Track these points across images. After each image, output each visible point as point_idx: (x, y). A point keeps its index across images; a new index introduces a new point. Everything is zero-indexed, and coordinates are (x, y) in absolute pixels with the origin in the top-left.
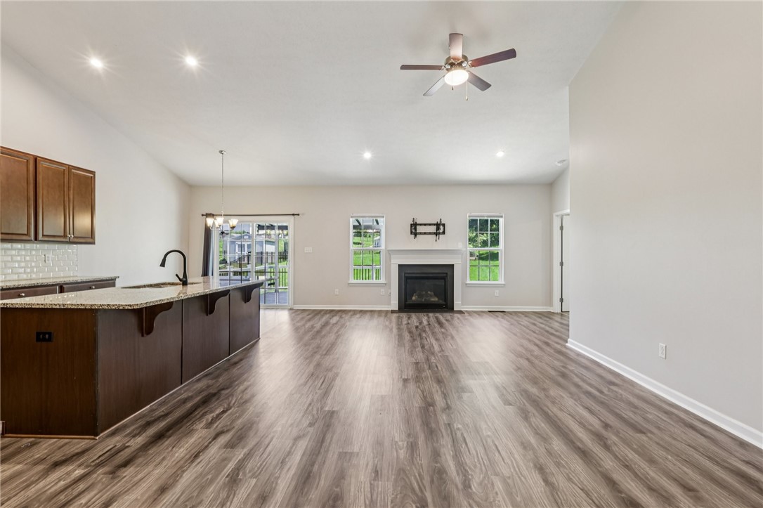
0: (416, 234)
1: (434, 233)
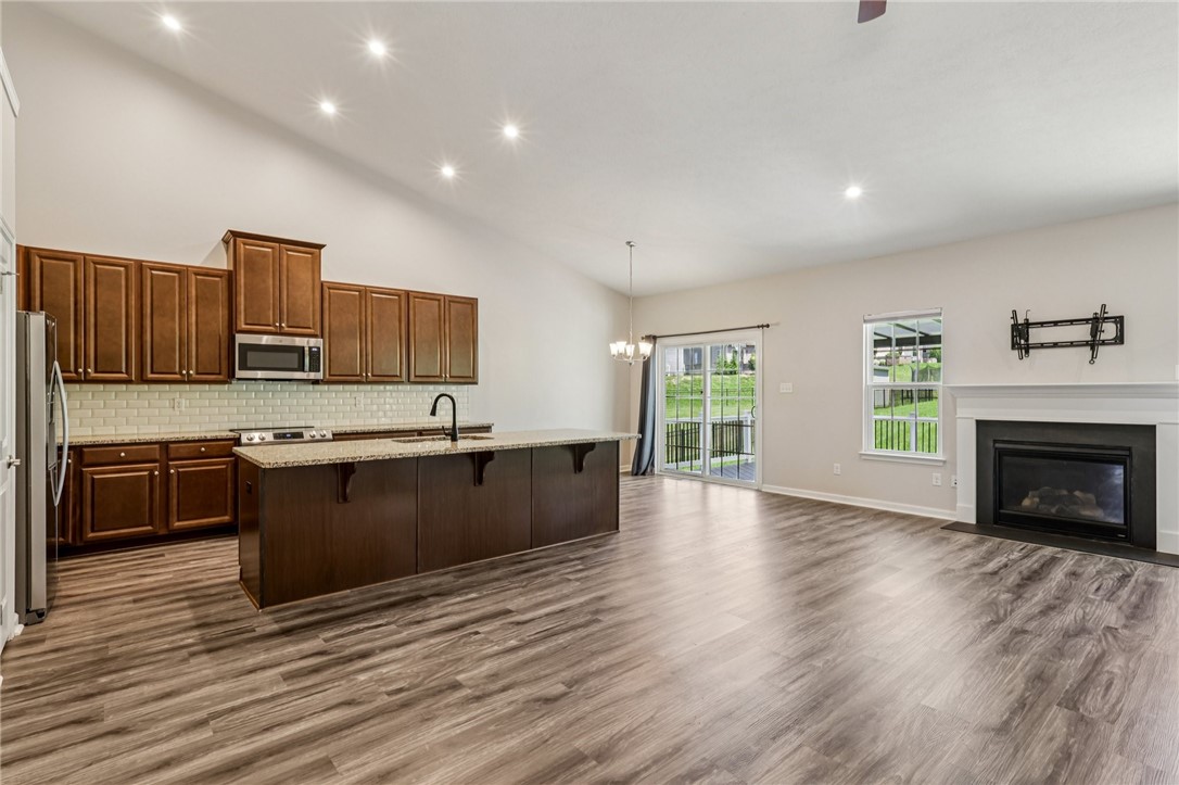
0: (1027, 348)
1: (1086, 344)
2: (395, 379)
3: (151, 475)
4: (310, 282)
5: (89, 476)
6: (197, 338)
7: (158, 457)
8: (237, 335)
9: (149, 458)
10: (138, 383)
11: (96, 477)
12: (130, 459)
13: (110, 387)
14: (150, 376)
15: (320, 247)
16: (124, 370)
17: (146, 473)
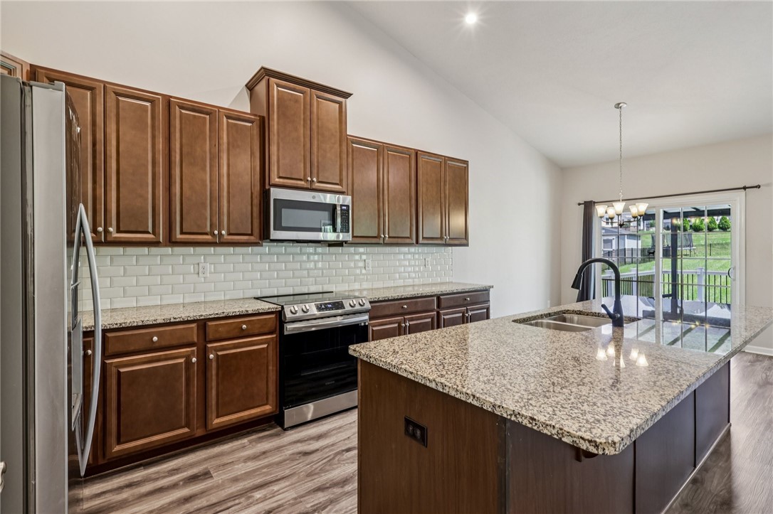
2: (408, 241)
3: (188, 362)
4: (338, 134)
5: (114, 370)
6: (229, 192)
7: (195, 340)
8: (272, 190)
9: (185, 341)
10: (166, 246)
11: (122, 370)
12: (164, 343)
13: (131, 250)
14: (179, 236)
15: (346, 95)
16: (150, 230)
17: (182, 360)
